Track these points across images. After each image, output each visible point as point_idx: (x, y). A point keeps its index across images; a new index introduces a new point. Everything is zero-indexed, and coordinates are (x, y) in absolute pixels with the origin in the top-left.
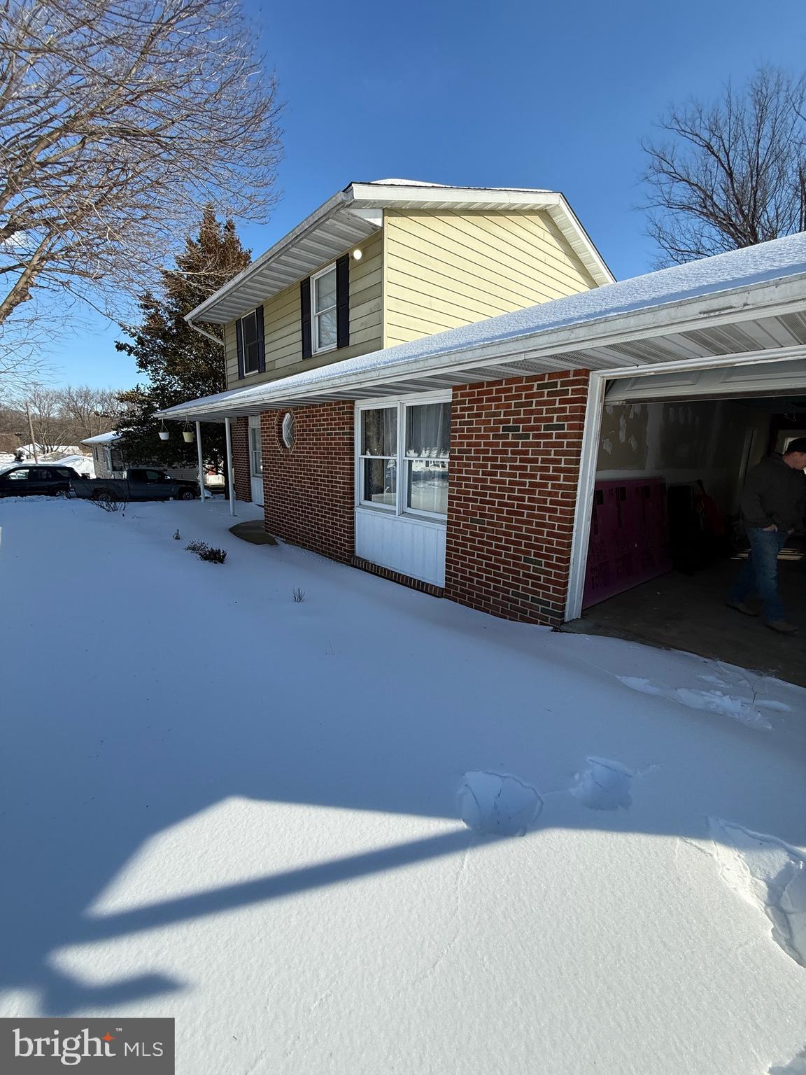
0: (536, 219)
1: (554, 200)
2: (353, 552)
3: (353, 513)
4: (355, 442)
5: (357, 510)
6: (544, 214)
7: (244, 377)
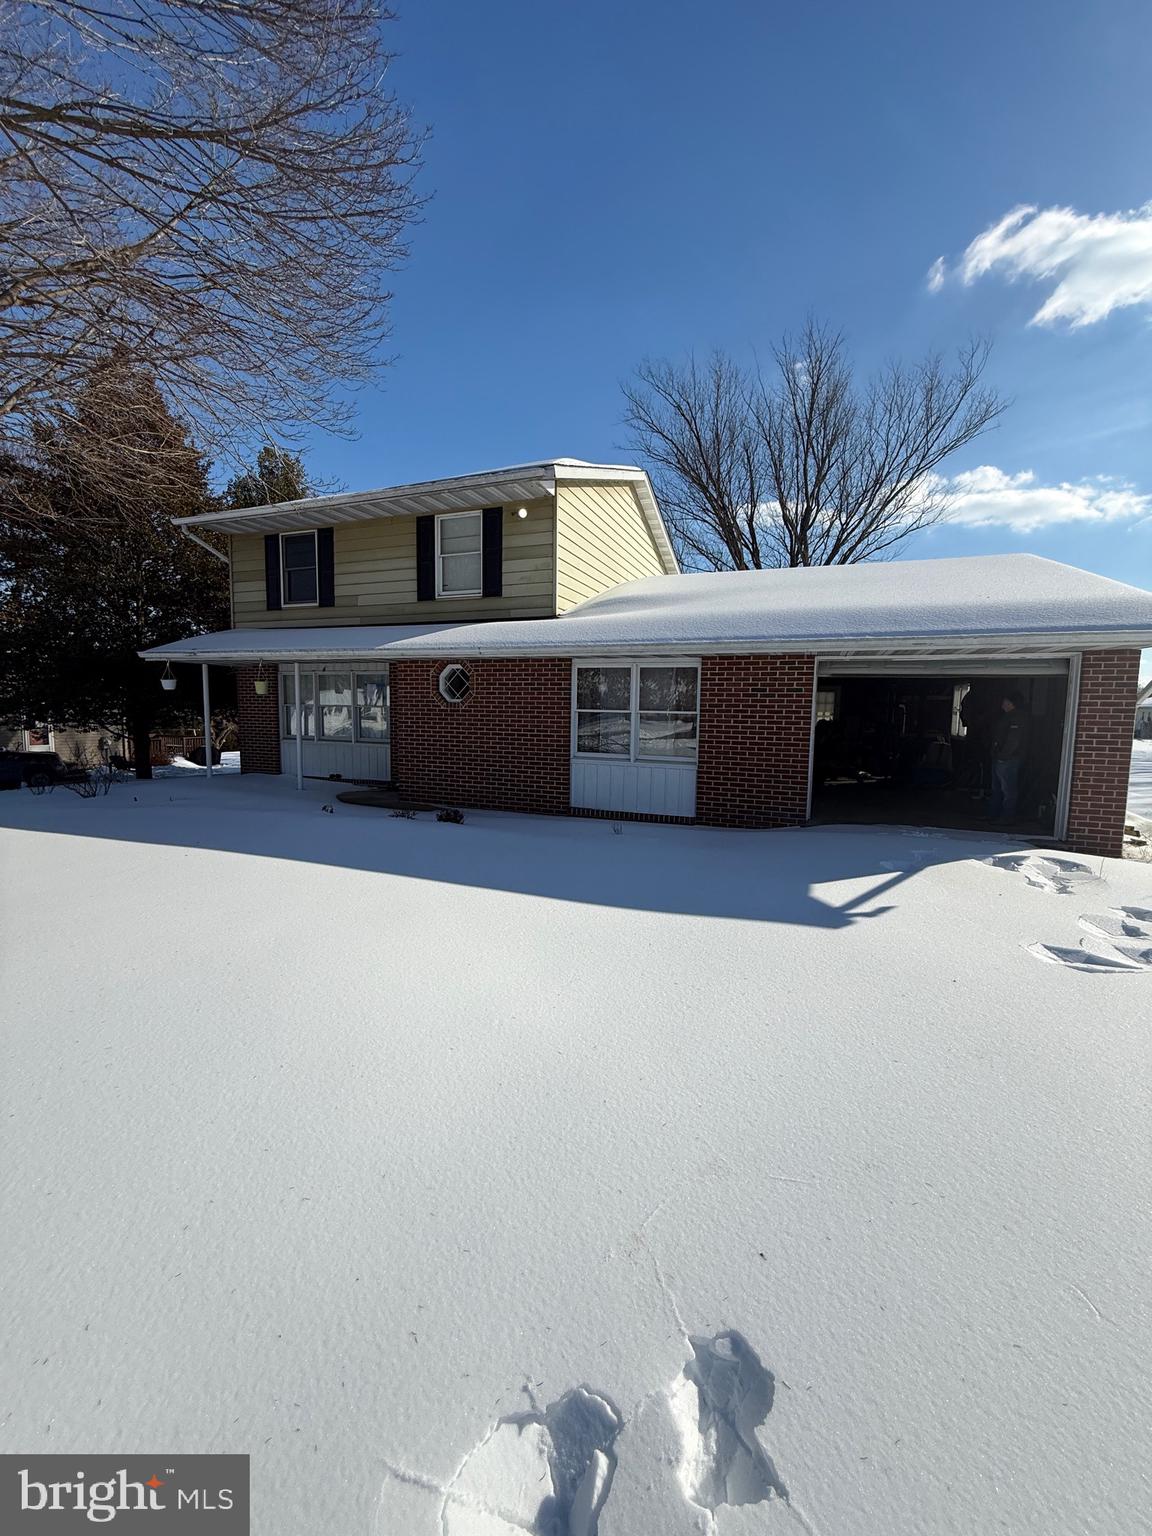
0: (627, 489)
1: (641, 476)
2: (568, 803)
3: (569, 765)
4: (572, 696)
5: (573, 761)
6: (631, 484)
7: (280, 609)
